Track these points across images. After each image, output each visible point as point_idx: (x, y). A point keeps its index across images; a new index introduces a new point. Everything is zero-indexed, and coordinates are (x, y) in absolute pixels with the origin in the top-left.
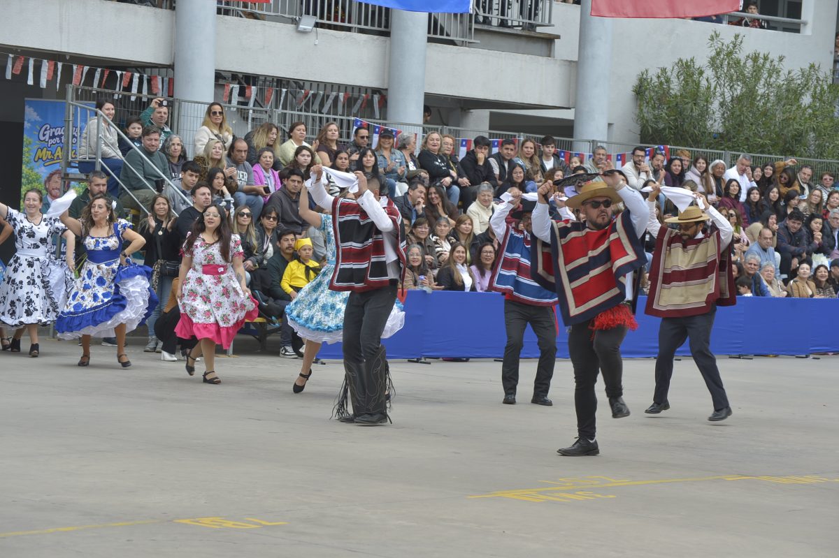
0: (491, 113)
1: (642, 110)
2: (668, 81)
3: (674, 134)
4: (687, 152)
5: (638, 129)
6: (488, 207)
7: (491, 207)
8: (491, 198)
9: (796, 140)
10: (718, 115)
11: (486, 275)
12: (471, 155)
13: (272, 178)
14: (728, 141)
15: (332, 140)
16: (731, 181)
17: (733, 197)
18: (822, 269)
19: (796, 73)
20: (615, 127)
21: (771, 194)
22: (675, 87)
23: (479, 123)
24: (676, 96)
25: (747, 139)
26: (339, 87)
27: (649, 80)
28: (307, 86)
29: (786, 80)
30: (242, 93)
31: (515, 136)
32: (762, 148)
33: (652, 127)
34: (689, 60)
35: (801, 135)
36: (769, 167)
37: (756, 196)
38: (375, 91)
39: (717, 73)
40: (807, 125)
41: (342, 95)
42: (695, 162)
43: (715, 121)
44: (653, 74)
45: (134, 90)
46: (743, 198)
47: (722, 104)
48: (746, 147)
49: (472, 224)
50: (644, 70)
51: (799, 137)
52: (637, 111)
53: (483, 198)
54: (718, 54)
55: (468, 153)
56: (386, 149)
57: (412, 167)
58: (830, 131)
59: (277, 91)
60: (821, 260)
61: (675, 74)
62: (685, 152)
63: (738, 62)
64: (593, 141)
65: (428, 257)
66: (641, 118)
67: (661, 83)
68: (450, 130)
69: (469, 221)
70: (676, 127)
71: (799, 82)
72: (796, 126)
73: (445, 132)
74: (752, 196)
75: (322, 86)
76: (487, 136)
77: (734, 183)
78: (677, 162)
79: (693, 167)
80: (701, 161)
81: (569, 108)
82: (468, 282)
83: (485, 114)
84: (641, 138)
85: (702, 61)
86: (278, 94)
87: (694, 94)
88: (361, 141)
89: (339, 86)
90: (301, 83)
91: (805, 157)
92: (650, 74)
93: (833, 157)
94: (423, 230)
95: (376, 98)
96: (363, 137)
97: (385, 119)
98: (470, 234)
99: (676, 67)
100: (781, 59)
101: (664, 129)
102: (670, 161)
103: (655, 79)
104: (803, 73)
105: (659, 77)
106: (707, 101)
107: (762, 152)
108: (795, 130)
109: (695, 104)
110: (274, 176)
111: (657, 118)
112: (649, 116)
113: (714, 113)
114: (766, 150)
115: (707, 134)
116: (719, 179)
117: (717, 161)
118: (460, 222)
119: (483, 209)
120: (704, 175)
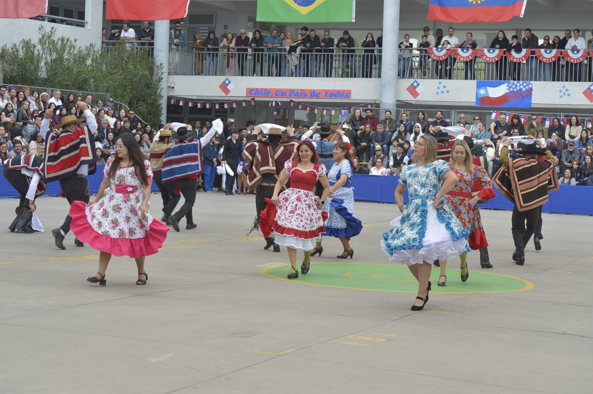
1: (4, 66)
2: (17, 50)
3: (21, 79)
4: (28, 88)
9: (84, 83)
10: (44, 69)
14: (49, 83)
16: (51, 104)
18: (98, 150)
19: (83, 48)
22: (21, 54)
24: (22, 59)
25: (59, 82)
27: (7, 50)
29: (78, 51)
32: (67, 87)
33: (9, 75)
34: (28, 40)
37: (64, 112)
39: (43, 47)
40: (90, 75)
42: (32, 93)
43: (43, 72)
44: (9, 47)
46: (57, 112)
47: (46, 63)
48: (59, 86)
50: (4, 45)
51: (85, 81)
54: (43, 37)
58: (101, 78)
60: (98, 145)
61: (21, 47)
63: (54, 41)
66: (3, 70)
67: (14, 52)
70: (22, 75)
71: (85, 53)
72: (84, 75)
74: (62, 112)
77: (53, 105)
78: (22, 93)
79: (31, 96)
80: (36, 93)
84: (4, 81)
85: (35, 40)
87: (31, 58)
92: (7, 47)
93: (103, 91)
99: (21, 43)
100: (75, 41)
101: (16, 76)
102: (18, 93)
103: (10, 50)
104: (87, 48)
105: (12, 49)
106: (38, 62)
107: (67, 89)
108: (84, 77)
109: (32, 63)
111: (12, 70)
112: (7, 69)
113: (42, 68)
114: (69, 87)
115: (38, 79)
116: (44, 103)
117: (44, 93)
120: (37, 100)
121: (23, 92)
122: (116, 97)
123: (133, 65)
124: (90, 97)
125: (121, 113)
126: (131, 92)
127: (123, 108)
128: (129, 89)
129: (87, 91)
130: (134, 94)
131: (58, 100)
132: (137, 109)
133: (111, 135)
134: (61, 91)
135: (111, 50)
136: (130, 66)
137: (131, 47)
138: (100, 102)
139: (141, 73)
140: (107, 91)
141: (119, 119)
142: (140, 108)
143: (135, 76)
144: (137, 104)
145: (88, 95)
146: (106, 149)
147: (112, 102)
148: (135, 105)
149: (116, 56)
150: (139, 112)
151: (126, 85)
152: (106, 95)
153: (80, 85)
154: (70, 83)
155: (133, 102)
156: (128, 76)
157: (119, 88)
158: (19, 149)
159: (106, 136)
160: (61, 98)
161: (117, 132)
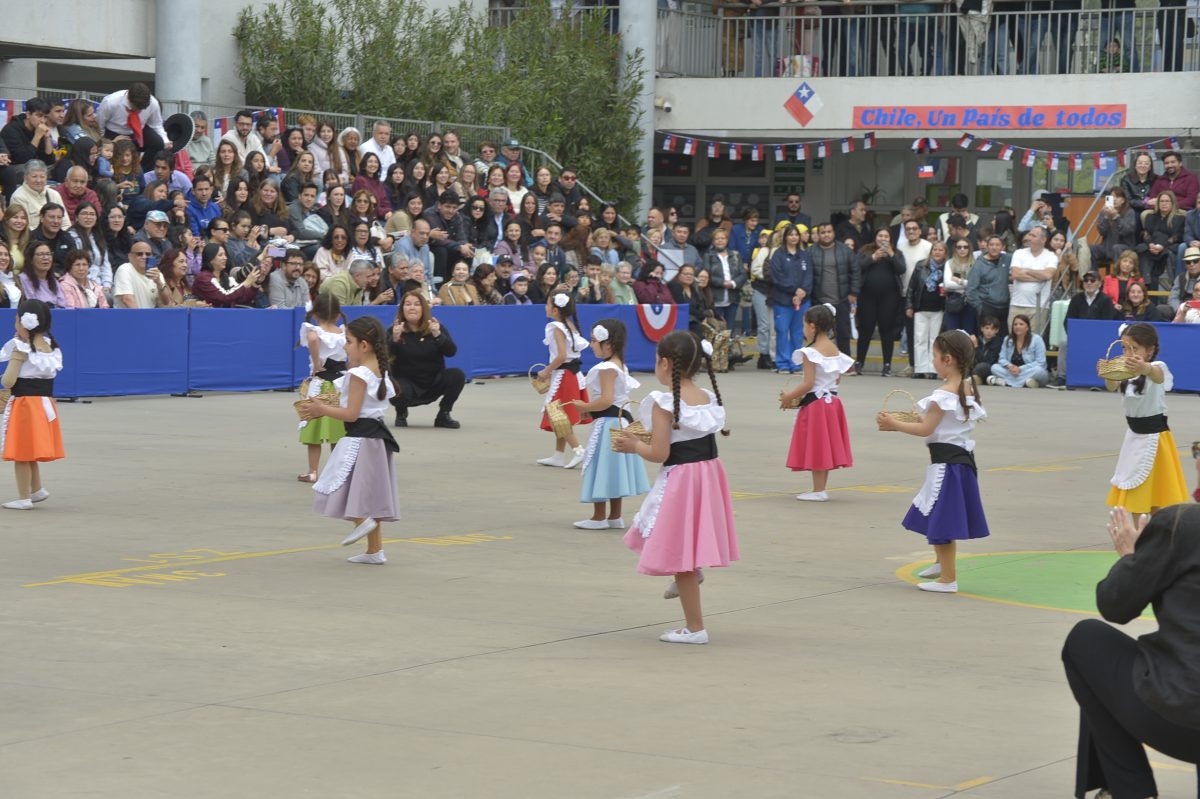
0: (39, 64)
1: (245, 60)
2: (279, 21)
3: (291, 93)
5: (241, 86)
6: (40, 192)
7: (44, 192)
8: (44, 180)
9: (447, 101)
10: (346, 67)
11: (41, 287)
14: (360, 101)
16: (368, 155)
17: (371, 176)
19: (443, 14)
20: (211, 83)
21: (415, 171)
22: (289, 30)
23: (22, 77)
24: (290, 42)
25: (385, 99)
27: (254, 21)
29: (431, 21)
31: (74, 96)
32: (405, 112)
33: (260, 83)
35: (452, 94)
36: (413, 137)
37: (399, 176)
39: (342, 11)
40: (460, 81)
42: (318, 130)
43: (343, 75)
44: (259, 11)
46: (383, 177)
47: (351, 53)
48: (384, 110)
50: (246, 6)
51: (450, 97)
52: (240, 62)
53: (34, 180)
55: (11, 120)
58: (489, 88)
60: (485, 257)
61: (288, 12)
62: (308, 118)
64: (182, 102)
66: (245, 71)
67: (270, 25)
70: (293, 84)
71: (447, 24)
72: (447, 83)
74: (395, 176)
76: (36, 95)
77: (372, 158)
78: (297, 134)
79: (316, 137)
80: (325, 128)
81: (149, 58)
82: (14, 294)
83: (31, 65)
84: (247, 98)
87: (314, 39)
91: (460, 123)
92: (254, 12)
93: (494, 122)
98: (24, 231)
99: (289, 3)
101: (277, 86)
102: (286, 135)
103: (262, 19)
104: (452, 13)
105: (266, 16)
106: (331, 49)
107: (405, 116)
108: (446, 87)
109: (316, 52)
111: (267, 71)
112: (255, 68)
113: (341, 65)
114: (409, 113)
115: (333, 92)
116: (352, 153)
117: (349, 129)
118: (9, 214)
119: (34, 195)
120: (331, 147)
121: (301, 131)
122: (525, 137)
123: (567, 54)
125: (541, 178)
126: (563, 122)
127: (544, 162)
128: (559, 114)
129: (453, 121)
130: (571, 128)
132: (579, 165)
133: (515, 227)
134: (392, 124)
135: (513, 18)
137: (561, 8)
138: (486, 149)
139: (587, 74)
140: (504, 121)
141: (535, 189)
142: (587, 163)
143: (574, 81)
144: (580, 152)
146: (503, 265)
147: (517, 149)
148: (573, 155)
149: (526, 33)
150: (585, 173)
151: (550, 105)
152: (500, 130)
153: (437, 107)
154: (412, 103)
155: (570, 149)
156: (557, 81)
157: (533, 113)
158: (297, 270)
159: (501, 232)
160: (392, 143)
161: (529, 221)
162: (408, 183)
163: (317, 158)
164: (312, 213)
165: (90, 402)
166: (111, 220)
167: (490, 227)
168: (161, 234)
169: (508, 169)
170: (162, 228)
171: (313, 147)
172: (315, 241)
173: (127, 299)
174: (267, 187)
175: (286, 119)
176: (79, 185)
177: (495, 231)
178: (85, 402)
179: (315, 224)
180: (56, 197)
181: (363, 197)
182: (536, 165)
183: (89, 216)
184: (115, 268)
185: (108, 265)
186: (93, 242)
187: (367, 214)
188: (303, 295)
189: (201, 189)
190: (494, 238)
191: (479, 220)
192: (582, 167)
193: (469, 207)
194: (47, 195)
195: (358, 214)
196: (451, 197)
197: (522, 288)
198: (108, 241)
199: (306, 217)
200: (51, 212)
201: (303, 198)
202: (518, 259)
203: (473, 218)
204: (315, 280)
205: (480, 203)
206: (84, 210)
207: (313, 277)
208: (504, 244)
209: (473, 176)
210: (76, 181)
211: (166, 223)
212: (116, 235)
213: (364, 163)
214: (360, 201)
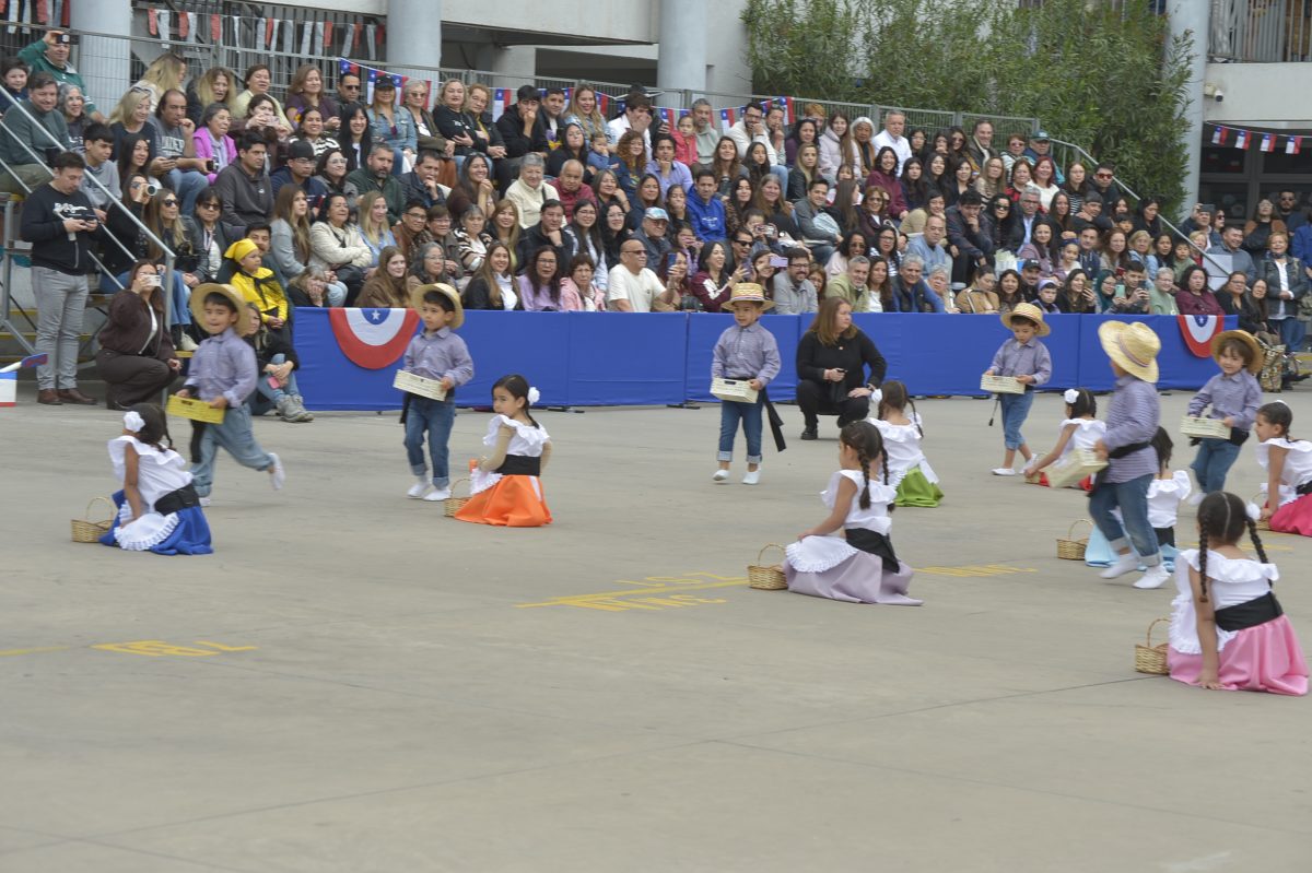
0: (539, 52)
1: (753, 46)
3: (801, 80)
4: (821, 108)
5: (748, 73)
6: (535, 188)
7: (540, 188)
8: (541, 175)
9: (971, 89)
10: (861, 53)
11: (542, 292)
12: (511, 111)
13: (224, 148)
14: (873, 91)
15: (312, 94)
16: (884, 149)
17: (887, 173)
18: (1010, 276)
20: (716, 71)
21: (934, 165)
22: (801, 12)
23: (520, 67)
24: (802, 25)
25: (903, 87)
26: (316, 13)
27: (763, 3)
28: (268, 11)
30: (175, 22)
31: (573, 84)
32: (924, 101)
33: (768, 70)
35: (977, 81)
37: (915, 171)
38: (369, 19)
40: (986, 67)
41: (320, 25)
42: (831, 121)
43: (858, 61)
45: (13, 17)
46: (900, 173)
47: (867, 37)
48: (901, 99)
49: (515, 213)
51: (974, 85)
52: (748, 48)
53: (529, 175)
55: (507, 110)
56: (385, 104)
57: (424, 131)
58: (1018, 75)
59: (224, 21)
60: (1007, 261)
62: (817, 107)
64: (686, 91)
65: (451, 264)
66: (753, 57)
67: (781, 7)
68: (479, 75)
69: (509, 210)
70: (803, 71)
71: (973, 6)
72: (971, 69)
73: (473, 80)
74: (910, 171)
75: (290, 12)
76: (532, 83)
77: (888, 153)
78: (809, 126)
79: (828, 129)
80: (839, 119)
81: (652, 44)
82: (510, 300)
83: (529, 51)
84: (754, 86)
86: (228, 24)
87: (828, 24)
88: (348, 93)
89: (316, 11)
90: (259, 6)
91: (984, 113)
93: (1022, 113)
94: (442, 225)
95: (371, 29)
96: (350, 88)
97: (384, 59)
98: (512, 229)
101: (786, 73)
102: (797, 127)
103: (772, 2)
106: (846, 34)
107: (923, 107)
108: (970, 74)
109: (829, 36)
110: (227, 145)
111: (776, 57)
112: (764, 54)
113: (856, 50)
114: (929, 103)
115: (846, 81)
116: (865, 148)
117: (860, 119)
118: (498, 210)
119: (531, 192)
120: (843, 140)
121: (814, 123)
122: (1055, 127)
123: (1105, 37)
124: (986, 127)
125: (1074, 175)
126: (1100, 113)
127: (1077, 157)
128: (1095, 104)
129: (977, 112)
130: (1108, 120)
131: (896, 139)
133: (1044, 228)
136: (1099, 40)
139: (1128, 59)
140: (1034, 111)
141: (1066, 187)
142: (1126, 158)
143: (1113, 67)
144: (1117, 145)
145: (981, 121)
146: (1030, 271)
147: (1045, 141)
148: (1108, 150)
149: (1061, 14)
150: (1122, 168)
151: (1086, 94)
152: (1029, 122)
153: (959, 96)
154: (932, 91)
155: (1107, 142)
156: (1094, 67)
157: (1066, 102)
158: (802, 272)
159: (1028, 235)
160: (910, 136)
161: (1059, 221)
162: (926, 179)
163: (829, 152)
164: (820, 212)
165: (582, 412)
166: (610, 219)
167: (1016, 228)
168: (659, 232)
169: (1038, 164)
170: (660, 226)
171: (823, 138)
172: (824, 242)
173: (622, 304)
174: (770, 184)
175: (795, 109)
176: (572, 180)
177: (1021, 232)
178: (577, 412)
179: (825, 224)
180: (553, 193)
181: (876, 195)
182: (1067, 161)
183: (587, 215)
184: (609, 269)
185: (604, 265)
186: (590, 242)
187: (881, 213)
188: (809, 299)
189: (704, 184)
190: (1020, 240)
191: (1004, 220)
192: (1120, 162)
193: (992, 206)
194: (543, 191)
195: (870, 212)
196: (972, 198)
197: (1049, 296)
198: (606, 242)
199: (814, 216)
200: (550, 210)
201: (812, 195)
202: (1047, 264)
203: (996, 218)
204: (820, 284)
205: (1004, 202)
206: (583, 208)
207: (819, 281)
208: (1032, 247)
209: (1000, 171)
210: (570, 176)
211: (664, 220)
212: (614, 235)
213: (879, 159)
214: (873, 199)
